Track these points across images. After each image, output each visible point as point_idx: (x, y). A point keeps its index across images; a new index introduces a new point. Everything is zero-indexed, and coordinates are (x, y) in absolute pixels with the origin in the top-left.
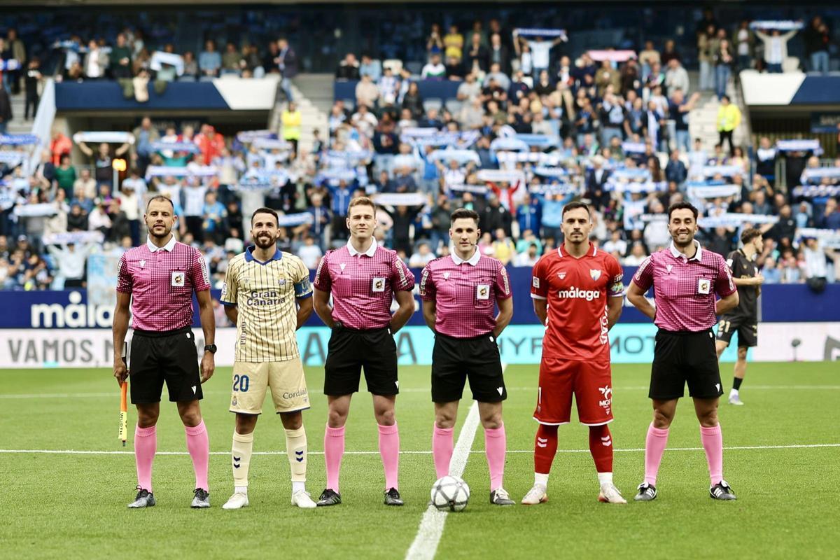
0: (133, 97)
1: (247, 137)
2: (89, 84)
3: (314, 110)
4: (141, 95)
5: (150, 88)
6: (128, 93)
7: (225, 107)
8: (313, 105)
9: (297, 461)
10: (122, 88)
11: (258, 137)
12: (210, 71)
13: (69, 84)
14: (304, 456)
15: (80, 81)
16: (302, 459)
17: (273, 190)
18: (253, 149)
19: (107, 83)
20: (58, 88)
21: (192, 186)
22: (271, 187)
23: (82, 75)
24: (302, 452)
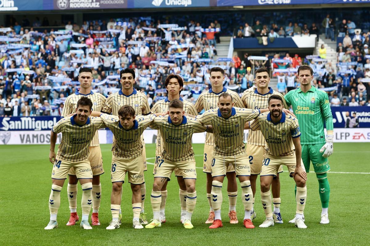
0: (262, 43)
1: (309, 57)
2: (246, 39)
3: (329, 48)
4: (265, 43)
5: (268, 40)
6: (260, 42)
7: (296, 47)
8: (329, 46)
9: (300, 204)
10: (258, 40)
11: (314, 57)
12: (290, 34)
13: (239, 39)
14: (305, 202)
15: (242, 38)
16: (303, 203)
17: (320, 77)
18: (312, 62)
19: (252, 38)
20: (234, 40)
21: (290, 76)
22: (319, 76)
23: (243, 36)
24: (304, 200)
